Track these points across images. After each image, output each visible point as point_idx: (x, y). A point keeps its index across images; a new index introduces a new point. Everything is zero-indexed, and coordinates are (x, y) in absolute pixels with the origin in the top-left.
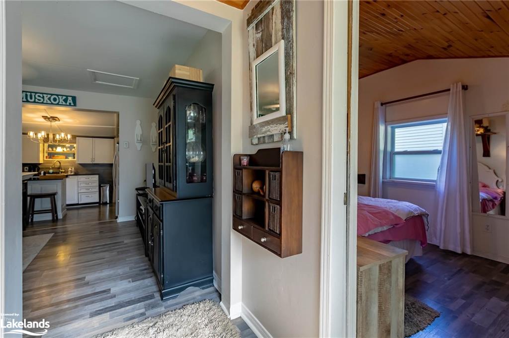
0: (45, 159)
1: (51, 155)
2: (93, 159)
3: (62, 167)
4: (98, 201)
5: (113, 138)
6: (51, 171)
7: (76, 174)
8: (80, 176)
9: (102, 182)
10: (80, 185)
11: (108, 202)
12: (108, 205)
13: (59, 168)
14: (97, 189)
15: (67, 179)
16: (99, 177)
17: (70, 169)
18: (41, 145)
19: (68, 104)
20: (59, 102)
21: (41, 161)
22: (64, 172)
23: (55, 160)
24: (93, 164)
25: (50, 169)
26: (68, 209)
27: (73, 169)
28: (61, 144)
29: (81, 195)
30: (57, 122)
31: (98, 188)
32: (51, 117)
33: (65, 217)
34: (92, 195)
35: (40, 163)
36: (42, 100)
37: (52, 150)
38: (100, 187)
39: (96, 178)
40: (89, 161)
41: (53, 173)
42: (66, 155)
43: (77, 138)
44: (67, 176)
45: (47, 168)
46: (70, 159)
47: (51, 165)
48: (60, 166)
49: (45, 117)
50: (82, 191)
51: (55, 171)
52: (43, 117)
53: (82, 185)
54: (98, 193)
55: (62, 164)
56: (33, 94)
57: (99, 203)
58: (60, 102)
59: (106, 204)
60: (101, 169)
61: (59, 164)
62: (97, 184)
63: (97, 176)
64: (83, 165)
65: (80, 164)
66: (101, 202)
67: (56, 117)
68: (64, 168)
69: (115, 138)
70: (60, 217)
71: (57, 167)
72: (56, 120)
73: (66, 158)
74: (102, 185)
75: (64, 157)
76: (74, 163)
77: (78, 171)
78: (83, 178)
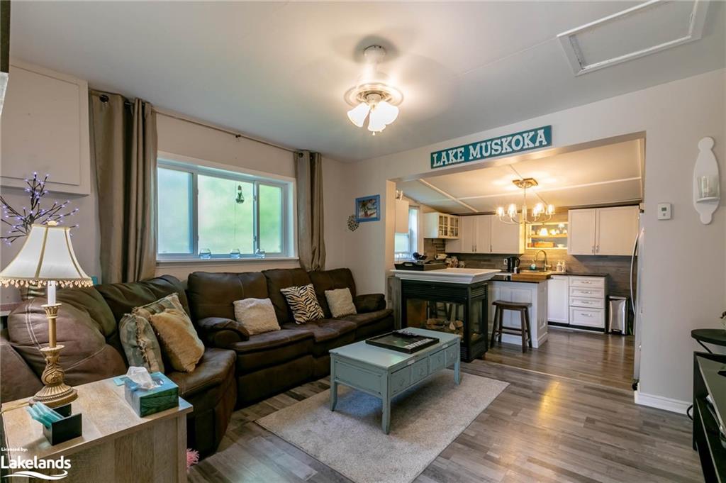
0: (527, 248)
1: (535, 241)
2: (596, 248)
3: (548, 260)
4: (603, 326)
5: (636, 204)
6: (533, 266)
7: (568, 273)
8: (571, 278)
9: (610, 292)
10: (573, 292)
11: (623, 332)
12: (623, 338)
13: (544, 262)
14: (602, 304)
16: (606, 282)
17: (559, 264)
18: (521, 227)
19: (537, 144)
20: (524, 145)
21: (521, 251)
22: (551, 269)
23: (538, 249)
24: (595, 256)
25: (531, 262)
26: (550, 331)
27: (564, 263)
28: (547, 224)
29: (573, 310)
30: (534, 187)
31: (603, 301)
32: (524, 180)
33: (544, 345)
34: (593, 314)
35: (520, 253)
36: (499, 148)
37: (536, 234)
38: (607, 300)
39: (600, 283)
40: (588, 252)
41: (536, 269)
42: (556, 241)
43: (569, 211)
44: (548, 277)
45: (527, 262)
46: (560, 247)
47: (532, 257)
48: (546, 258)
49: (517, 182)
50: (575, 303)
51: (539, 266)
52: (514, 181)
53: (576, 293)
54: (603, 312)
55: (548, 256)
56: (489, 143)
57: (606, 330)
58: (526, 144)
59: (618, 334)
60: (611, 268)
61: (544, 256)
62: (602, 294)
63: (602, 280)
64: (581, 258)
65: (575, 256)
66: (610, 330)
67: (531, 179)
68: (551, 262)
69: (641, 204)
70: (535, 345)
71: (540, 260)
72: (532, 184)
73: (555, 245)
74: (611, 297)
75: (552, 244)
76: (566, 254)
77: (570, 268)
78: (577, 281)
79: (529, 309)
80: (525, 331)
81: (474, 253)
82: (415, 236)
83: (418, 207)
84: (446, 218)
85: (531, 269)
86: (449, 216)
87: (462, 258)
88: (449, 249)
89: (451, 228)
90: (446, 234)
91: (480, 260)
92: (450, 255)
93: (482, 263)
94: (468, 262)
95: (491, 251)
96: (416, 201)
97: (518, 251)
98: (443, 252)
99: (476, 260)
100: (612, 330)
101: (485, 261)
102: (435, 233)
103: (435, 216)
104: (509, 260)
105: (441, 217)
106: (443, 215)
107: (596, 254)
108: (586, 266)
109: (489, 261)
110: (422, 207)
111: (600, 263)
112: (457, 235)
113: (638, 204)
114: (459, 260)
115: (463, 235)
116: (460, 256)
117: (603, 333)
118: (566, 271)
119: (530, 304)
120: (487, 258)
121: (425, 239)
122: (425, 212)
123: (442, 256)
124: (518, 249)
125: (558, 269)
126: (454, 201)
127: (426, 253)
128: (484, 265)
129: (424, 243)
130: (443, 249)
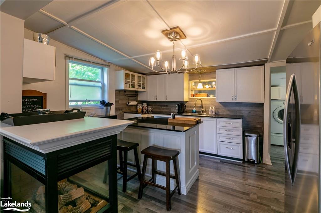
0: (190, 97)
1: (196, 93)
2: (235, 97)
3: (204, 106)
6: (194, 110)
8: (218, 119)
9: (247, 130)
10: (219, 130)
11: (256, 162)
12: (256, 166)
13: (201, 107)
14: (240, 140)
15: (200, 125)
16: (243, 122)
17: (211, 109)
18: (186, 83)
21: (186, 98)
22: (205, 112)
23: (197, 98)
24: (234, 103)
25: (193, 107)
27: (214, 109)
28: (201, 81)
29: (220, 144)
31: (241, 138)
32: (171, 29)
34: (234, 148)
35: (185, 100)
38: (244, 136)
39: (238, 123)
40: (231, 101)
41: (196, 112)
42: (209, 93)
43: (216, 70)
44: (199, 122)
45: (191, 107)
46: (211, 96)
47: (193, 103)
48: (202, 104)
49: (166, 33)
50: (221, 139)
51: (198, 109)
52: (163, 31)
53: (222, 131)
54: (241, 146)
55: (203, 103)
57: (243, 160)
59: (251, 163)
60: (245, 111)
61: (201, 103)
62: (240, 133)
63: (240, 121)
64: (225, 104)
65: (220, 103)
66: (246, 160)
67: (177, 27)
68: (206, 107)
69: (265, 64)
70: (184, 191)
71: (199, 105)
73: (208, 96)
74: (246, 134)
75: (206, 94)
76: (215, 101)
77: (218, 111)
78: (222, 122)
81: (156, 100)
82: (106, 88)
83: (108, 66)
84: (133, 76)
85: (193, 112)
86: (136, 75)
87: (150, 104)
88: (141, 98)
89: (138, 83)
90: (133, 87)
91: (161, 106)
92: (142, 102)
93: (162, 107)
94: (153, 107)
95: (166, 99)
96: (105, 61)
98: (136, 100)
99: (158, 105)
100: (248, 159)
101: (164, 106)
103: (122, 74)
104: (178, 105)
105: (127, 76)
106: (131, 73)
107: (235, 102)
108: (229, 110)
109: (167, 106)
110: (112, 66)
111: (237, 108)
112: (144, 88)
113: (264, 65)
114: (148, 105)
115: (148, 89)
117: (241, 162)
118: (216, 114)
120: (166, 104)
122: (116, 70)
123: (135, 103)
124: (183, 96)
125: (210, 112)
126: (129, 59)
127: (118, 101)
128: (164, 109)
129: (116, 93)
130: (135, 98)
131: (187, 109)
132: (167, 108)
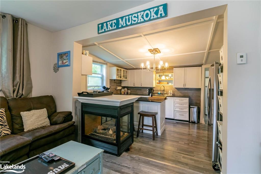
0: (157, 84)
1: (160, 82)
2: (184, 85)
3: (165, 90)
4: (188, 120)
5: (200, 66)
6: (159, 92)
7: (174, 96)
8: (175, 98)
9: (191, 104)
10: (176, 104)
11: (196, 122)
12: (196, 125)
13: (164, 91)
14: (187, 110)
16: (189, 100)
17: (170, 92)
18: (154, 76)
19: (159, 16)
20: (151, 17)
21: (154, 86)
22: (166, 94)
23: (161, 85)
25: (158, 91)
26: (166, 123)
27: (172, 91)
28: (165, 74)
29: (176, 113)
30: (159, 54)
31: (188, 108)
32: (154, 49)
33: (164, 133)
34: (184, 114)
35: (154, 87)
36: (136, 19)
37: (160, 78)
38: (190, 108)
39: (186, 100)
40: (182, 86)
41: (160, 94)
42: (168, 82)
43: (174, 68)
44: (166, 99)
45: (157, 90)
46: (170, 84)
47: (159, 88)
48: (164, 89)
49: (151, 51)
50: (177, 109)
51: (162, 92)
52: (149, 50)
53: (177, 105)
54: (188, 113)
55: (165, 88)
56: (130, 16)
57: (189, 121)
58: (152, 16)
59: (194, 123)
60: (190, 93)
61: (163, 88)
62: (187, 105)
64: (178, 89)
65: (176, 88)
66: (191, 121)
67: (157, 49)
68: (167, 91)
69: (202, 66)
71: (162, 90)
72: (158, 53)
73: (168, 84)
74: (191, 106)
75: (167, 83)
76: (172, 87)
77: (174, 93)
78: (177, 100)
79: (157, 116)
80: (155, 126)
81: (134, 86)
82: (105, 78)
83: (106, 64)
84: (121, 70)
85: (158, 94)
86: (122, 70)
87: (129, 88)
88: (123, 85)
89: (123, 75)
90: (121, 78)
91: (137, 90)
92: (124, 87)
93: (138, 91)
94: (131, 90)
95: (141, 85)
96: (105, 61)
97: (153, 86)
98: (120, 86)
99: (135, 90)
100: (192, 121)
101: (139, 90)
102: (115, 77)
103: (115, 69)
104: (149, 90)
105: (118, 70)
106: (119, 69)
107: (185, 87)
108: (181, 93)
109: (141, 90)
110: (108, 64)
111: (186, 91)
112: (126, 78)
113: (201, 66)
114: (128, 89)
115: (129, 78)
116: (128, 88)
117: (188, 123)
118: (173, 95)
119: (157, 113)
120: (140, 89)
121: (110, 80)
122: (110, 67)
123: (119, 88)
124: (153, 85)
125: (169, 94)
126: (122, 61)
127: (111, 87)
128: (138, 92)
129: (110, 82)
130: (120, 85)
131: (154, 92)
132: (141, 91)
